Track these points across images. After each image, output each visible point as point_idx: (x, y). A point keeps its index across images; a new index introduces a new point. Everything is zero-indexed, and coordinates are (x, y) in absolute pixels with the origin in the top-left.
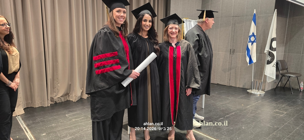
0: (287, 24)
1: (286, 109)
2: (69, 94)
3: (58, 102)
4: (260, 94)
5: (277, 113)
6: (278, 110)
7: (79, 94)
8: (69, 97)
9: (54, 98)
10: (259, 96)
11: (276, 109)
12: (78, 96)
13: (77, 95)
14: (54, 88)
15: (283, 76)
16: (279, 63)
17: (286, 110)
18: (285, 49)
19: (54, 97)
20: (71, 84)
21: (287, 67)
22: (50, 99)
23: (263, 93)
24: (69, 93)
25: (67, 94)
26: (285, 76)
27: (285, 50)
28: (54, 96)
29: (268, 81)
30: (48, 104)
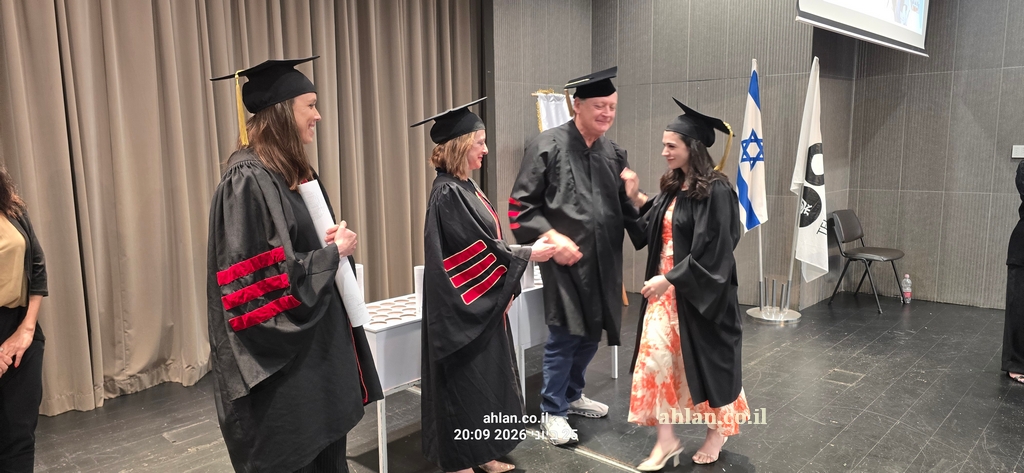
0: (851, 98)
1: (863, 364)
2: (166, 361)
3: (130, 390)
4: (787, 321)
5: (837, 377)
7: (202, 359)
9: (116, 378)
10: (782, 326)
11: (835, 366)
13: (196, 363)
14: (113, 345)
15: (851, 260)
16: (837, 219)
17: (863, 367)
18: (851, 175)
19: (118, 375)
20: (172, 326)
21: (859, 232)
22: (102, 385)
23: (794, 316)
24: (166, 357)
25: (159, 362)
26: (855, 260)
27: (851, 179)
28: (117, 370)
29: (809, 277)
30: (94, 399)
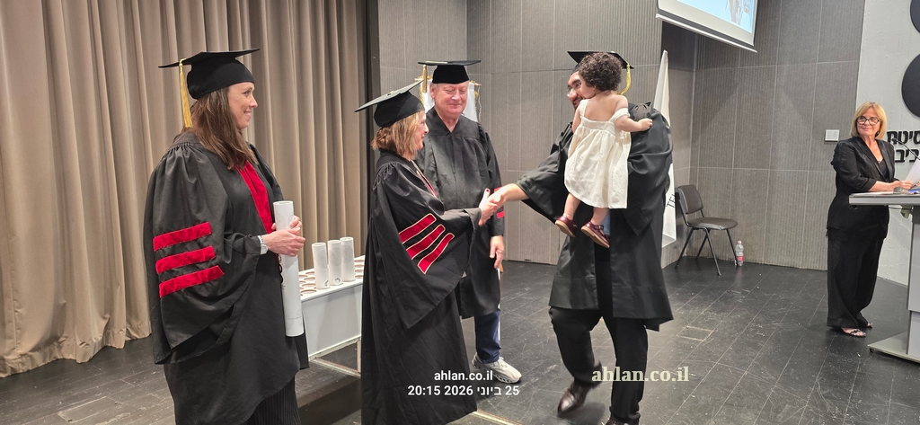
0: (691, 88)
1: (710, 321)
2: (59, 338)
3: (21, 369)
5: (689, 333)
6: (692, 325)
7: (96, 335)
8: (60, 348)
9: (6, 357)
11: (687, 324)
12: (95, 341)
13: (91, 339)
15: (694, 229)
16: (682, 193)
17: (711, 324)
18: (692, 153)
19: (8, 354)
20: (65, 304)
21: (700, 204)
24: (59, 334)
25: (52, 340)
26: (698, 229)
27: (692, 158)
28: (7, 349)
